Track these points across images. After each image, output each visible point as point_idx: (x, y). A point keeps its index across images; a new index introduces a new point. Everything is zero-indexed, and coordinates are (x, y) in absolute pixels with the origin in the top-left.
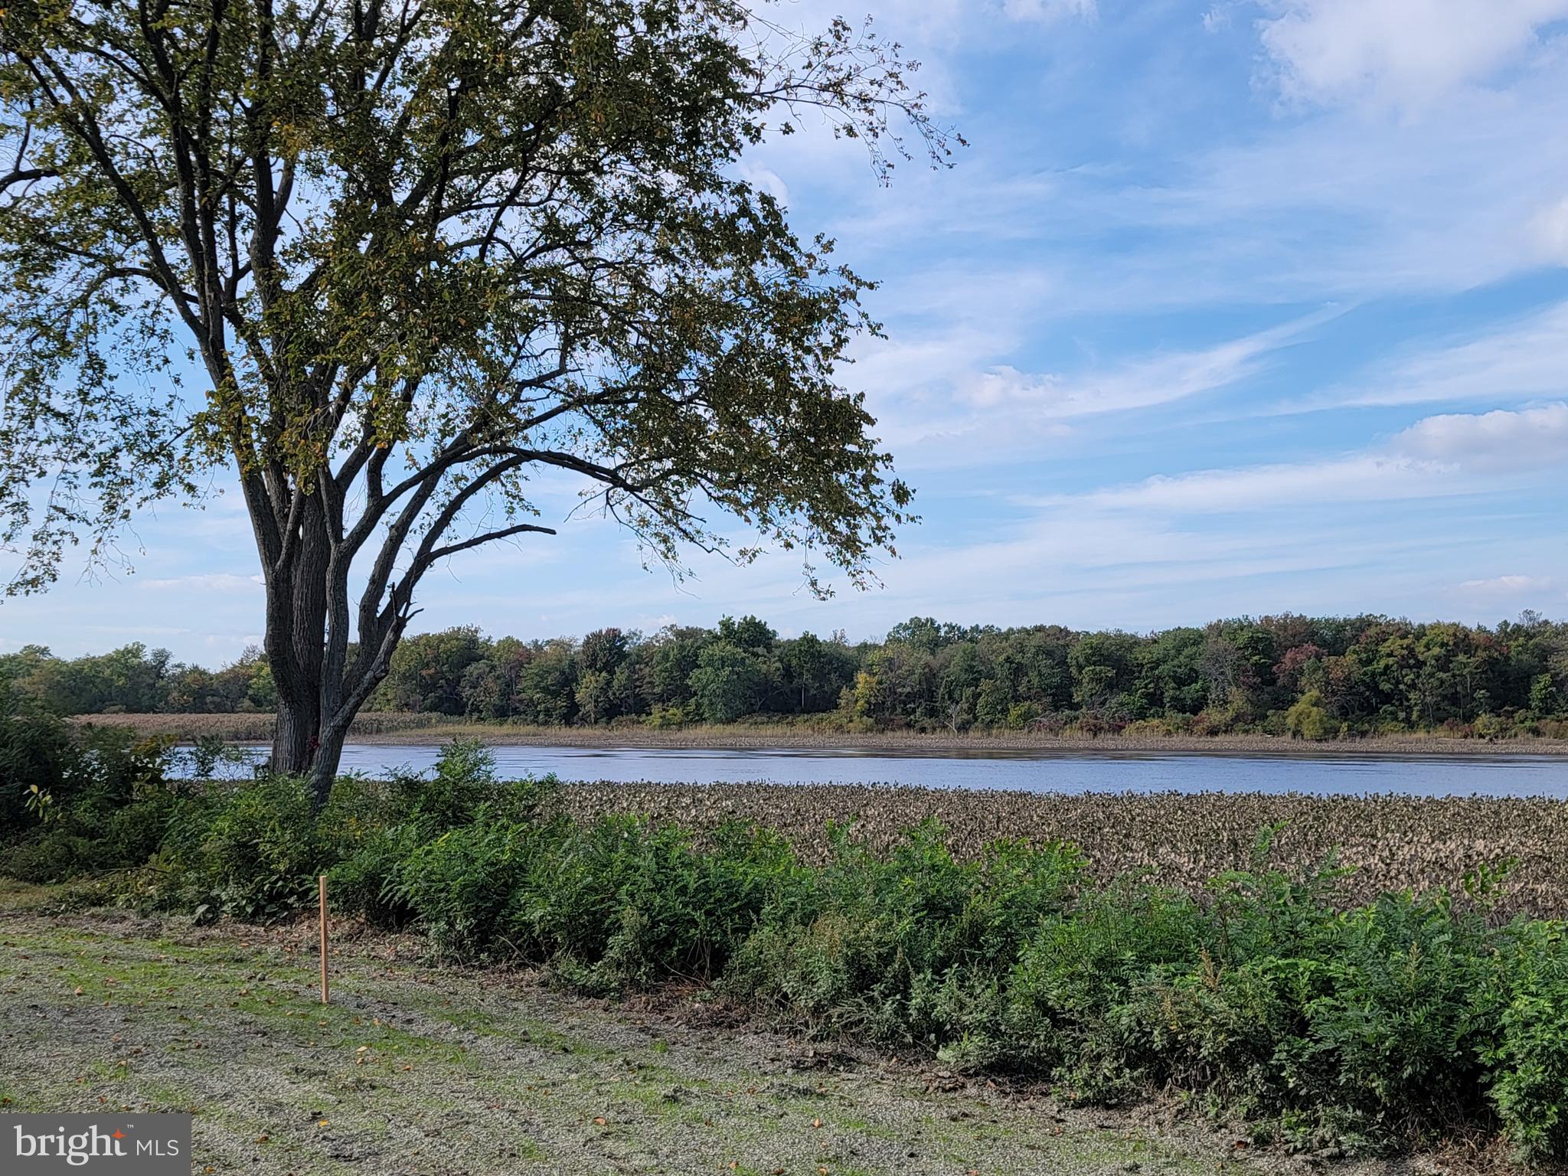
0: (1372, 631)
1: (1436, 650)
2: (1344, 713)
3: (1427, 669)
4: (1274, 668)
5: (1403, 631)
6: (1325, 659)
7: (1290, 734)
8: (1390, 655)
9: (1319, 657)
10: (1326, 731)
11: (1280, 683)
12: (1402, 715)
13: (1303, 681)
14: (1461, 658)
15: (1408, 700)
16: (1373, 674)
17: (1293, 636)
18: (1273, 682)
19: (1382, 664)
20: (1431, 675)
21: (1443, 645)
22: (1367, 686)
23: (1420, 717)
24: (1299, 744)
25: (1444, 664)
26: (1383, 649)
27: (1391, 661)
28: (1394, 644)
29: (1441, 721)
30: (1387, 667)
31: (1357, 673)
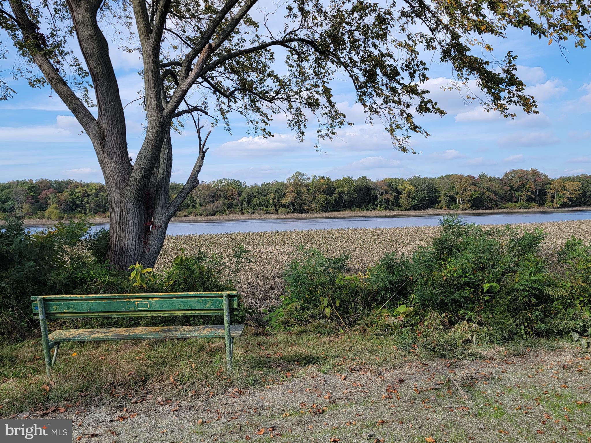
0: (72, 185)
1: (94, 191)
2: (64, 211)
3: (91, 197)
4: (39, 197)
5: (83, 185)
6: (57, 194)
7: (46, 219)
8: (80, 192)
9: (55, 193)
10: (60, 217)
11: (41, 201)
12: (83, 212)
13: (50, 201)
14: (102, 193)
15: (85, 207)
16: (73, 199)
17: (45, 186)
18: (38, 201)
19: (77, 195)
20: (93, 199)
21: (96, 189)
22: (71, 202)
23: (89, 212)
24: (49, 222)
25: (96, 195)
26: (77, 190)
27: (79, 194)
28: (80, 189)
29: (96, 213)
30: (78, 197)
31: (69, 198)
